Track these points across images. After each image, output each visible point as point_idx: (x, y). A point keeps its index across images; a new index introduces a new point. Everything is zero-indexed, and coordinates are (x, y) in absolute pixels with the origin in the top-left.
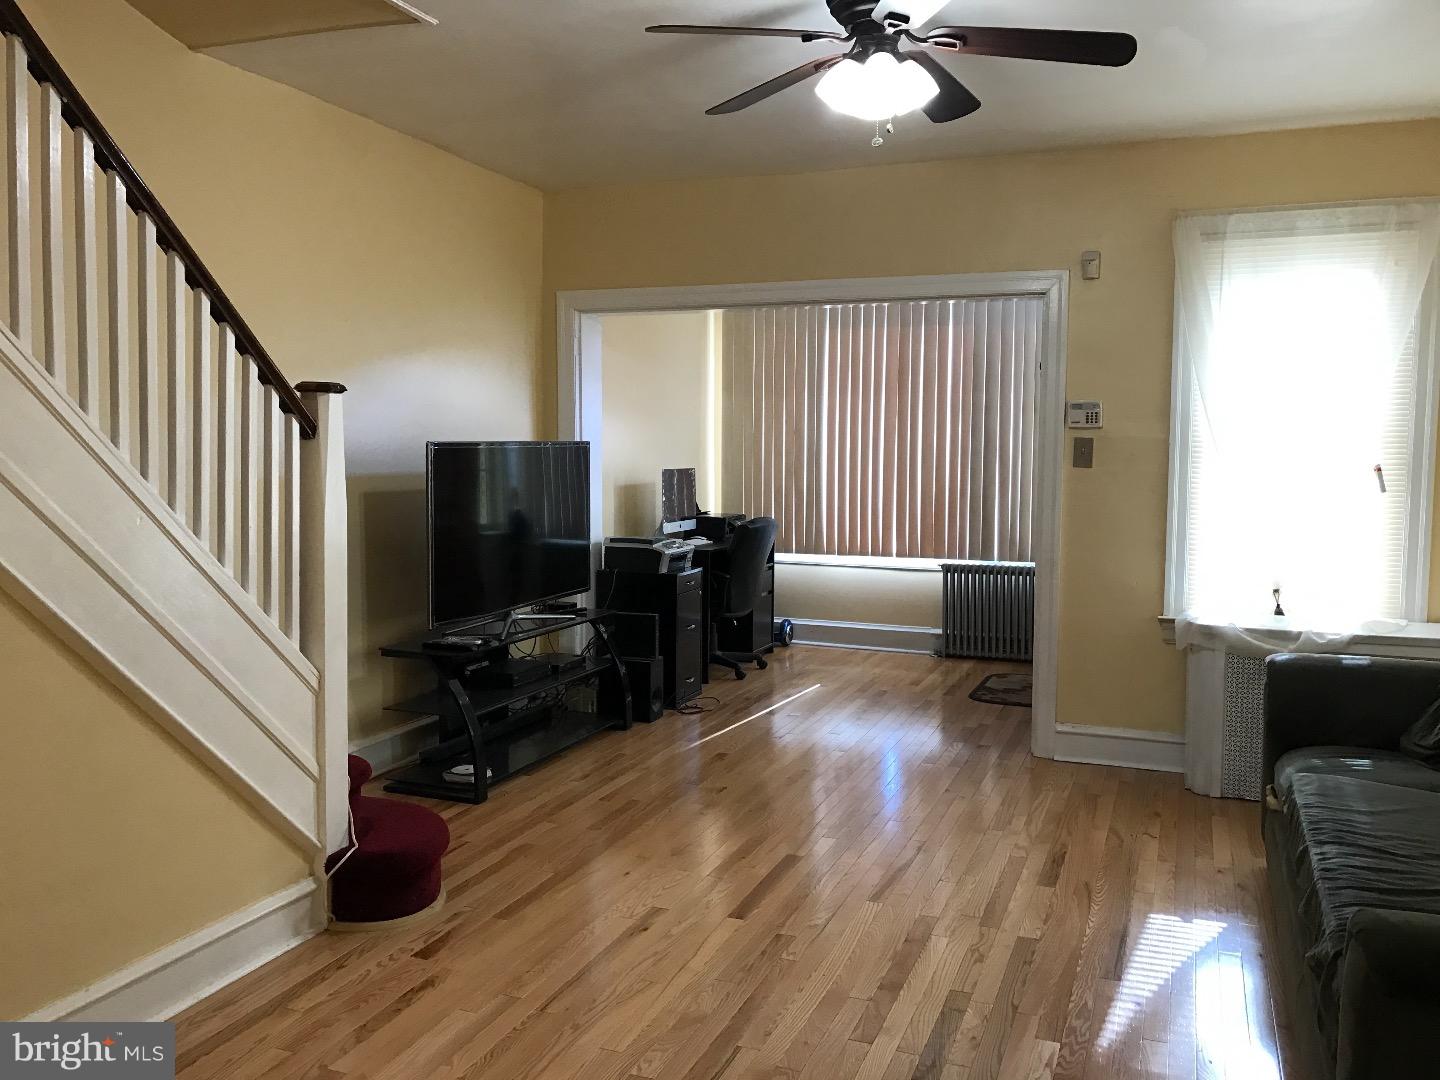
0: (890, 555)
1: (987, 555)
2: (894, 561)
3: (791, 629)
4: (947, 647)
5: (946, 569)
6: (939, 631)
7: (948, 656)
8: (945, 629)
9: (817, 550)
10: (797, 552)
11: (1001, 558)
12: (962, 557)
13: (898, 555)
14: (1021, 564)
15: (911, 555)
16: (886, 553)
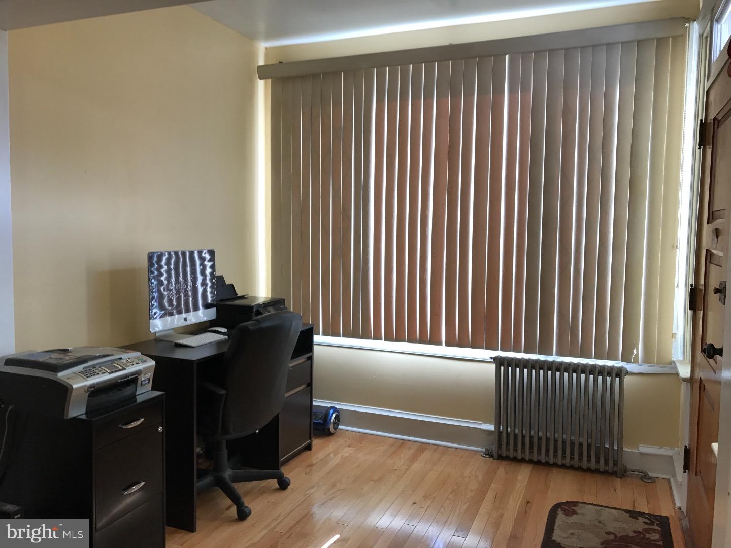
0: (439, 343)
1: (545, 349)
2: (442, 350)
3: (337, 417)
4: (500, 447)
5: (499, 362)
6: (491, 427)
7: (500, 458)
8: (497, 427)
9: (365, 336)
10: (344, 336)
11: (560, 353)
12: (517, 349)
13: (447, 345)
14: (584, 361)
15: (461, 345)
16: (435, 341)
